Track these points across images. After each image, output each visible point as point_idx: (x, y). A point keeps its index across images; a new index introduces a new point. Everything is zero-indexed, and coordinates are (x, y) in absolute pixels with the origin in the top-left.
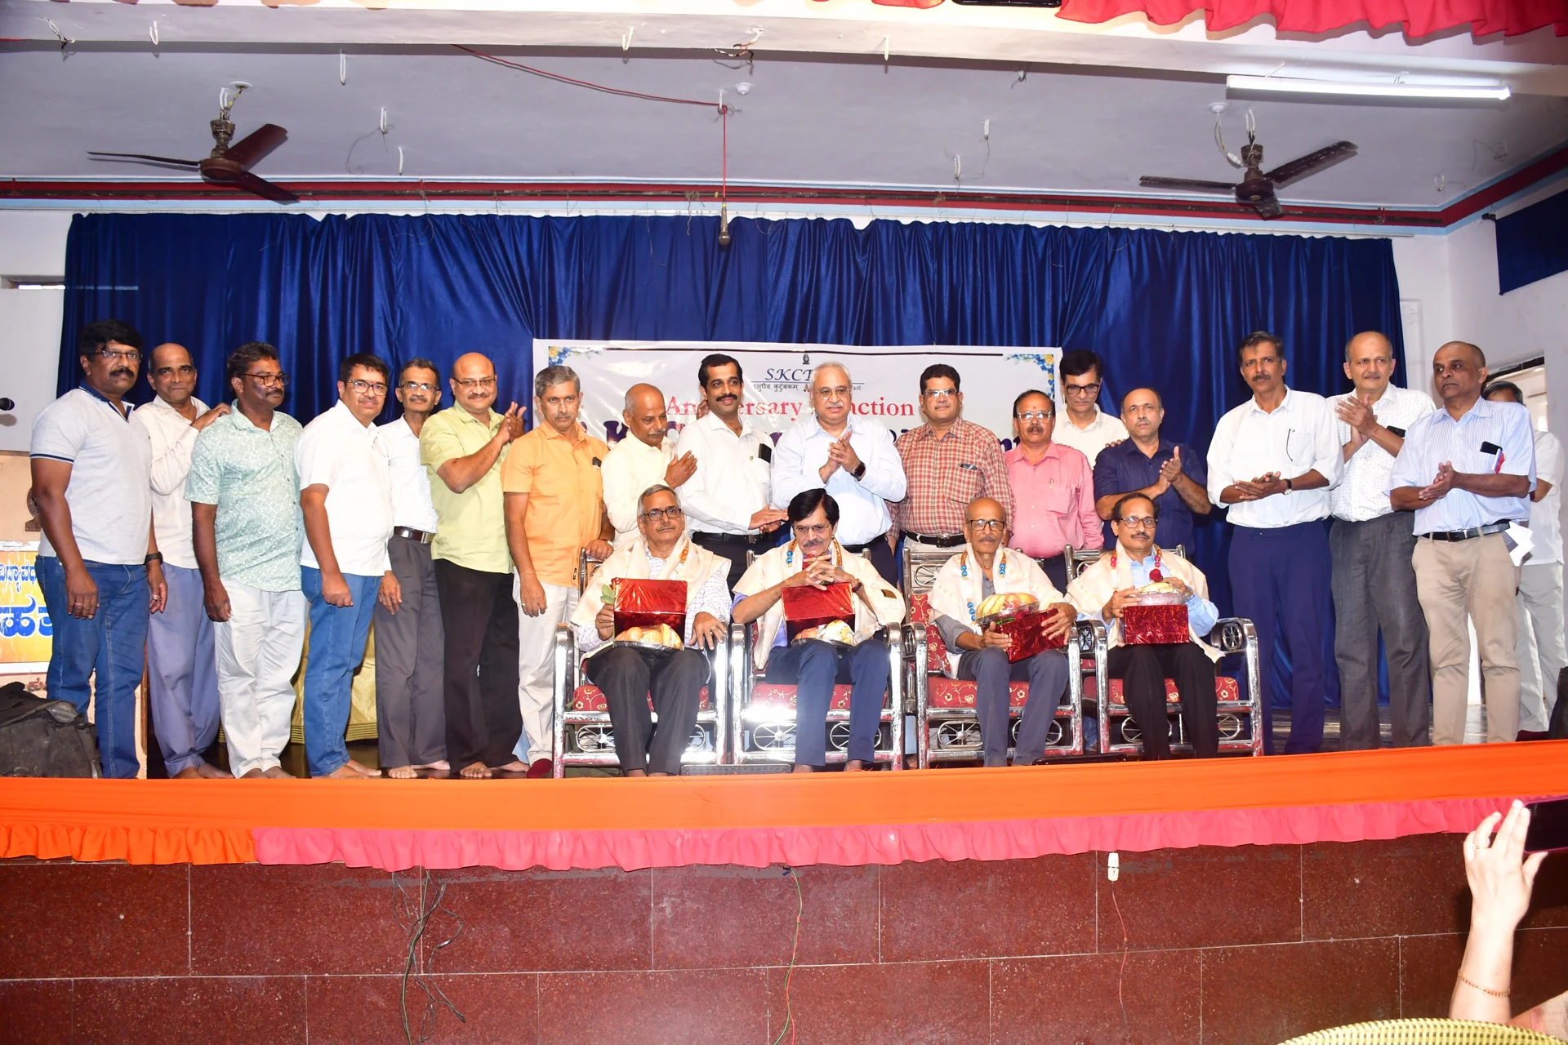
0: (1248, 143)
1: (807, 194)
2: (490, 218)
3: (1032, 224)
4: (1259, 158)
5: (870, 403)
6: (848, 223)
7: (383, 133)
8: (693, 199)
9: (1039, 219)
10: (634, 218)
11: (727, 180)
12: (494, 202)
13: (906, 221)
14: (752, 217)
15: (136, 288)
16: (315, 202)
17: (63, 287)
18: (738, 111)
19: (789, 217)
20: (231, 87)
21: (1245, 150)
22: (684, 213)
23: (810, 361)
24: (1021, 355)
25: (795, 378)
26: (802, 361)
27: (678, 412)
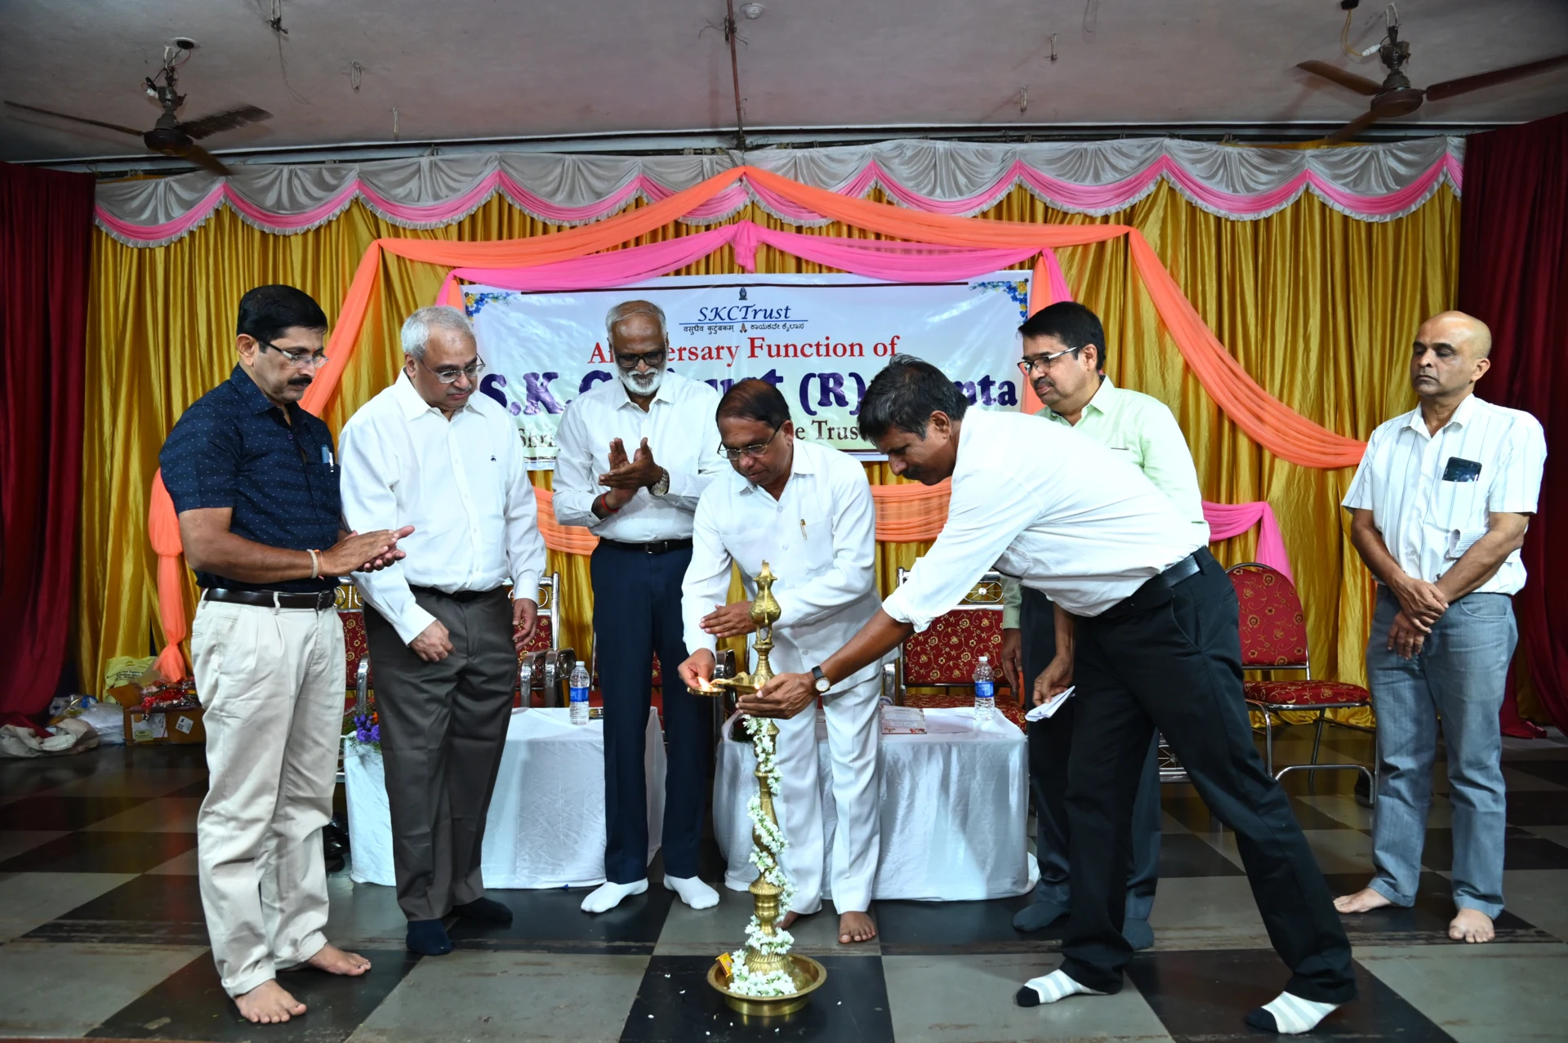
23: (748, 296)
24: (989, 283)
25: (731, 316)
26: (739, 296)
27: (603, 360)
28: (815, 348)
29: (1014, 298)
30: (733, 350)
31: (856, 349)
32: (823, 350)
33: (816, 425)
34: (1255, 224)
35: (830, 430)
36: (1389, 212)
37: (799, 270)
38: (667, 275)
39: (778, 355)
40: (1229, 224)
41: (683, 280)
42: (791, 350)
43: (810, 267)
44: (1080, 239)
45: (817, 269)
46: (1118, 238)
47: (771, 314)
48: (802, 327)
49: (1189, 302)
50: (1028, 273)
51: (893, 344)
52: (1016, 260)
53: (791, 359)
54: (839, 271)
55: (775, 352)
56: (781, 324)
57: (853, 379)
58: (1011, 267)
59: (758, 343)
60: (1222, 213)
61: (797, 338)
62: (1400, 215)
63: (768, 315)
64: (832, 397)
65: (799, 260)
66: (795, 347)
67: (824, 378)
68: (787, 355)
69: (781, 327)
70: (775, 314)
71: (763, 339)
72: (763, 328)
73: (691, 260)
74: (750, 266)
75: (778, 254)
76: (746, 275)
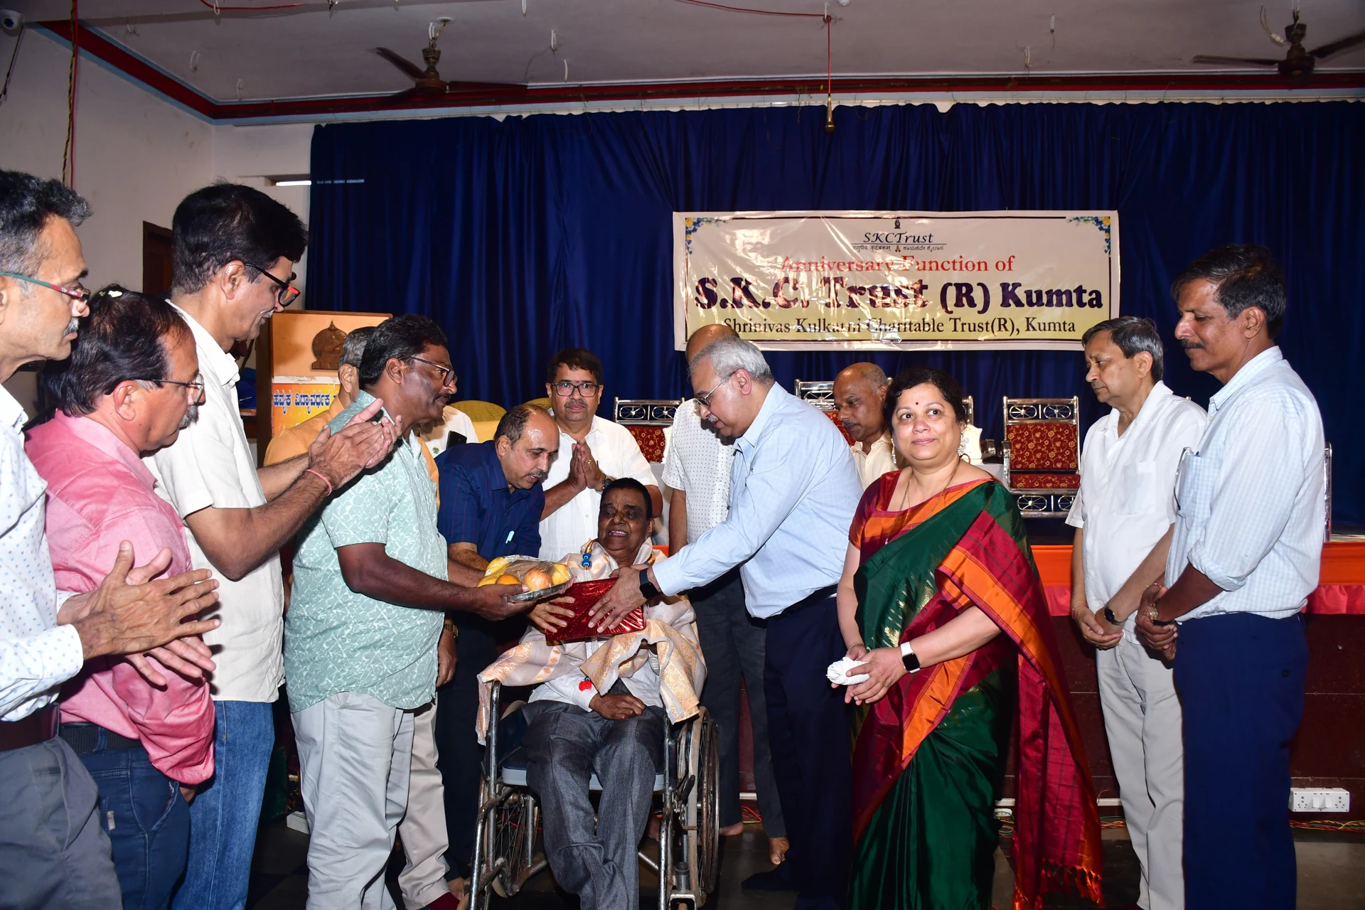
0: (1292, 22)
1: (898, 84)
2: (637, 114)
3: (1094, 102)
4: (1302, 36)
5: (951, 261)
6: (934, 107)
7: (553, 51)
8: (802, 92)
9: (1100, 98)
10: (753, 109)
11: (831, 75)
12: (639, 101)
13: (983, 104)
14: (851, 105)
15: (362, 181)
16: (498, 106)
17: (309, 183)
18: (840, 19)
19: (882, 104)
20: (437, 22)
21: (1289, 30)
22: (795, 104)
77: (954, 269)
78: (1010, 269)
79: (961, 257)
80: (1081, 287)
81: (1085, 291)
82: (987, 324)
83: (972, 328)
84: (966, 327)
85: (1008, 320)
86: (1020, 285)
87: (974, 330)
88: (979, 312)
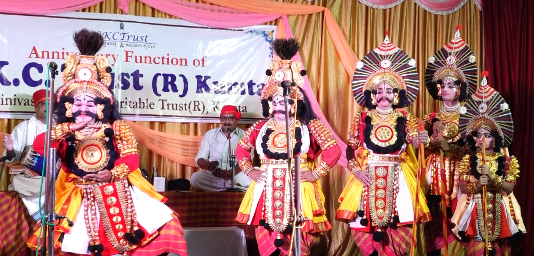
5: (161, 57)
23: (124, 28)
24: (254, 31)
25: (114, 38)
26: (120, 27)
27: (37, 57)
28: (161, 59)
29: (266, 40)
30: (116, 57)
31: (184, 61)
32: (165, 61)
33: (161, 101)
34: (385, 11)
35: (168, 105)
36: (446, 10)
37: (153, 16)
38: (77, 11)
39: (141, 62)
40: (372, 9)
41: (86, 15)
42: (148, 59)
43: (160, 14)
44: (300, 12)
45: (164, 15)
46: (319, 13)
47: (137, 39)
48: (154, 47)
49: (351, 47)
50: (273, 27)
51: (203, 60)
52: (268, 20)
53: (148, 65)
54: (176, 18)
55: (140, 60)
56: (143, 45)
57: (181, 78)
58: (266, 24)
59: (129, 54)
60: (370, 5)
61: (152, 53)
62: (450, 12)
63: (136, 39)
64: (170, 87)
65: (153, 9)
66: (150, 58)
67: (166, 76)
68: (145, 62)
69: (143, 46)
70: (139, 39)
71: (132, 52)
72: (133, 46)
73: (92, 4)
74: (126, 10)
75: (142, 5)
76: (123, 15)
77: (163, 63)
78: (203, 66)
79: (168, 55)
80: (251, 81)
81: (254, 84)
82: (185, 105)
83: (175, 107)
84: (170, 107)
85: (200, 103)
86: (209, 77)
87: (177, 109)
88: (180, 96)
